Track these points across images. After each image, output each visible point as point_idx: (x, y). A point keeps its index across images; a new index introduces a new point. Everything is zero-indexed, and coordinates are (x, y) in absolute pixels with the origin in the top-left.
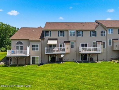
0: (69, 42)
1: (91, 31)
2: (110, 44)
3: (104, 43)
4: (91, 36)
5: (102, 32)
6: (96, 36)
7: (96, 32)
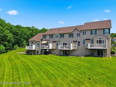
0: (55, 42)
1: (69, 33)
2: (84, 43)
3: (79, 42)
4: (69, 37)
5: (77, 34)
6: (73, 37)
7: (73, 34)
